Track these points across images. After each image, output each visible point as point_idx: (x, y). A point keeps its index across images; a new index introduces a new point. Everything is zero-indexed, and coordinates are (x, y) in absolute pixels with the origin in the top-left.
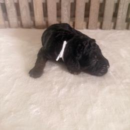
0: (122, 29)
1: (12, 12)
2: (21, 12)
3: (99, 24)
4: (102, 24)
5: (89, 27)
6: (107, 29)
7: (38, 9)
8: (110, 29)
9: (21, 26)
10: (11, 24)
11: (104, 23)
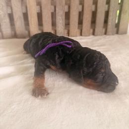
0: (113, 34)
1: (5, 22)
2: (15, 23)
3: (92, 31)
5: (83, 34)
6: (99, 35)
8: (101, 35)
11: (96, 30)
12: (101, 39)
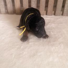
1: (1, 4)
12: (59, 18)
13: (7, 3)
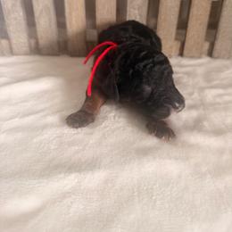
4: (212, 45)
7: (74, 14)
9: (37, 50)
10: (14, 46)
13: (37, 14)
